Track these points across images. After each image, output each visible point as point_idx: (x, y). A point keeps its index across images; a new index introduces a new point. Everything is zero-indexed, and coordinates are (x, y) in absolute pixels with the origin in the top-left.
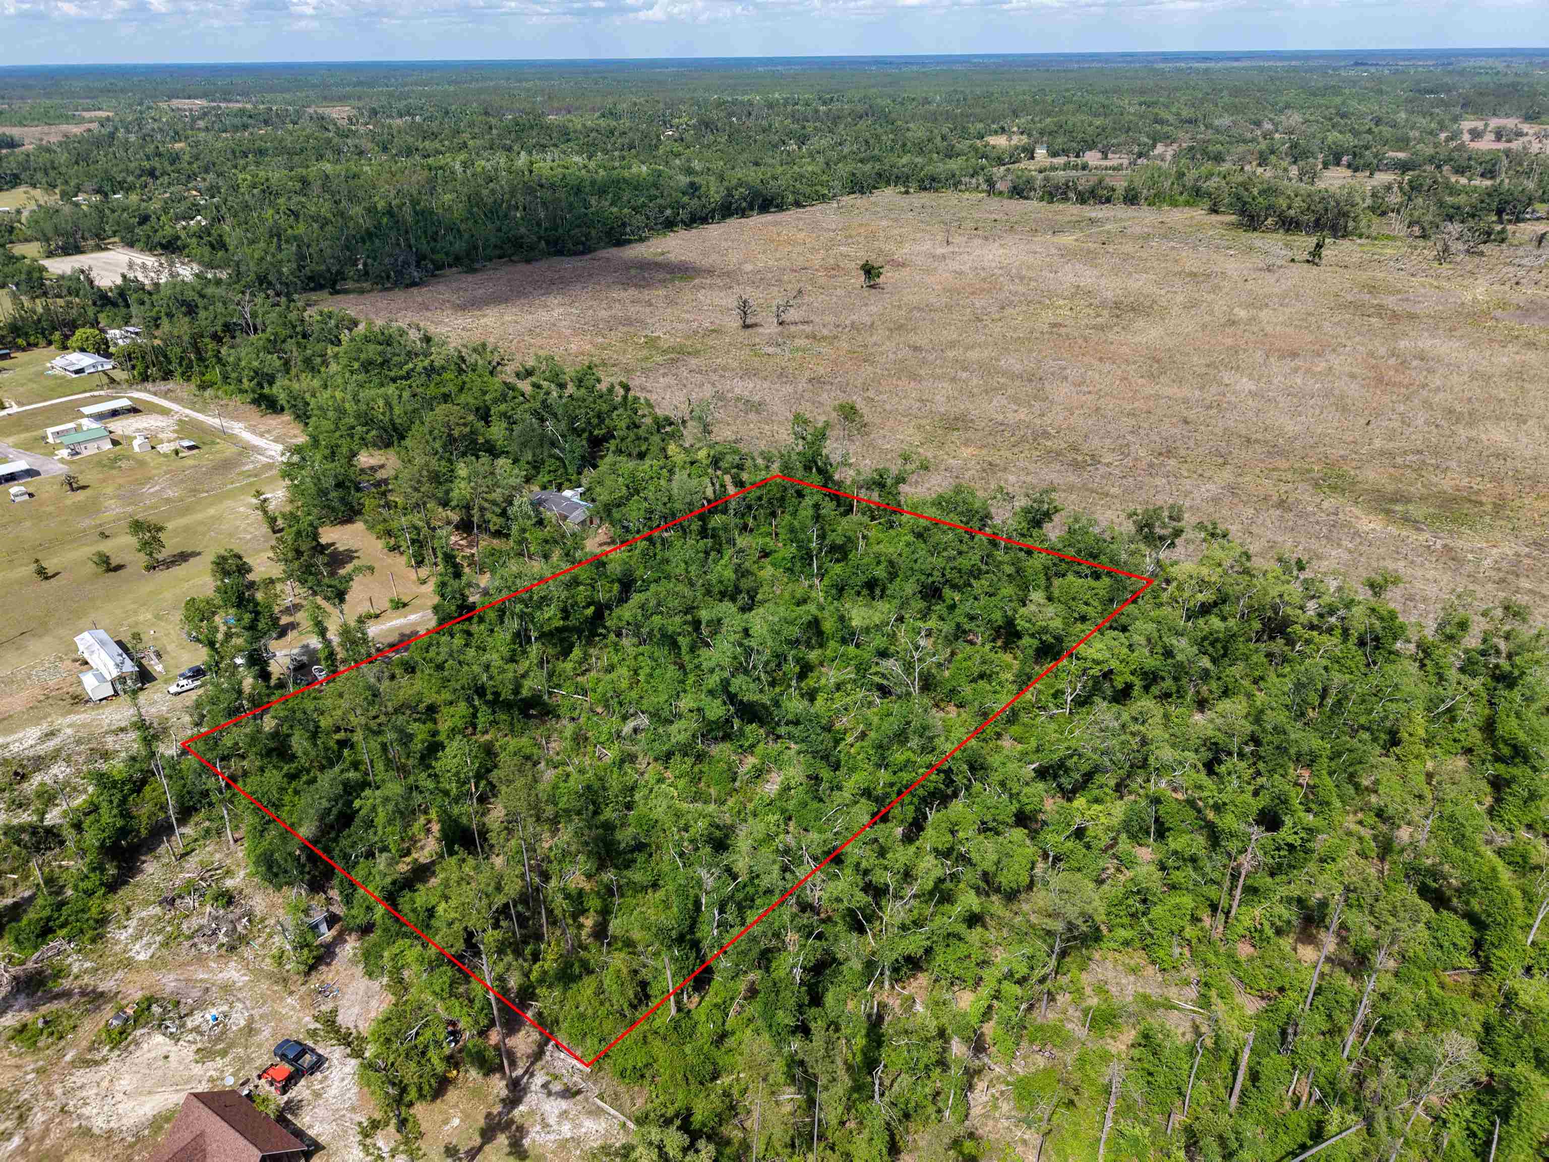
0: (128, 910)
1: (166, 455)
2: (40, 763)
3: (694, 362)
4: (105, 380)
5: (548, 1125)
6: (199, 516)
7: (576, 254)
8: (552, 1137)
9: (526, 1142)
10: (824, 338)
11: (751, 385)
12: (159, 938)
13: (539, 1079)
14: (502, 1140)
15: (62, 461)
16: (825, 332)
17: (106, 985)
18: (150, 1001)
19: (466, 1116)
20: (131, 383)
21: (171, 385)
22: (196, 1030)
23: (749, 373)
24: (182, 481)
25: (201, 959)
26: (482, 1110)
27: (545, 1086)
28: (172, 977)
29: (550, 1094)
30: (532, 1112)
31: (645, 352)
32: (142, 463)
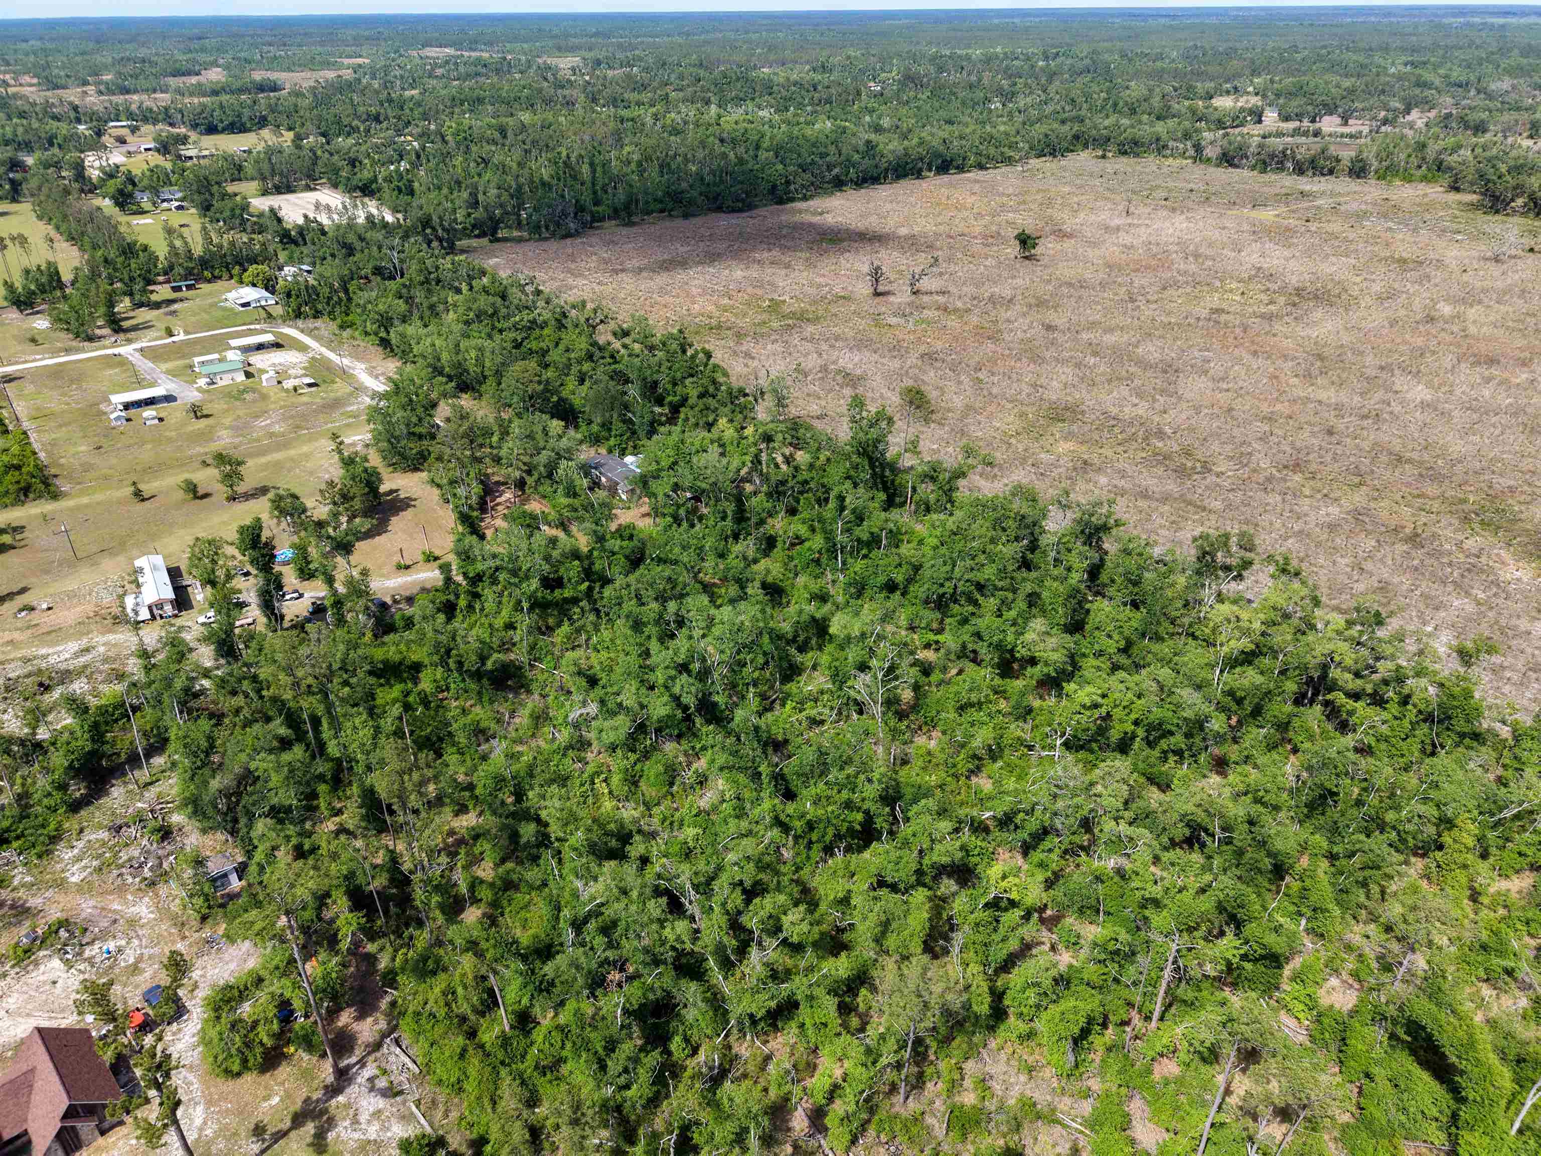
0: (81, 831)
1: (287, 391)
2: (66, 676)
3: (810, 329)
4: (263, 314)
5: (358, 1122)
6: (292, 452)
7: (734, 211)
8: (356, 1135)
9: (331, 1136)
10: (956, 310)
11: (856, 359)
12: (95, 863)
13: (369, 1071)
14: (310, 1128)
15: (199, 390)
16: (959, 304)
17: (34, 902)
18: (64, 923)
19: (288, 1095)
20: (285, 319)
21: (319, 323)
22: (90, 961)
23: (861, 343)
24: (292, 417)
25: (121, 890)
26: (304, 1093)
27: (371, 1080)
28: (92, 903)
29: (372, 1090)
30: (347, 1106)
31: (765, 316)
32: (264, 397)
